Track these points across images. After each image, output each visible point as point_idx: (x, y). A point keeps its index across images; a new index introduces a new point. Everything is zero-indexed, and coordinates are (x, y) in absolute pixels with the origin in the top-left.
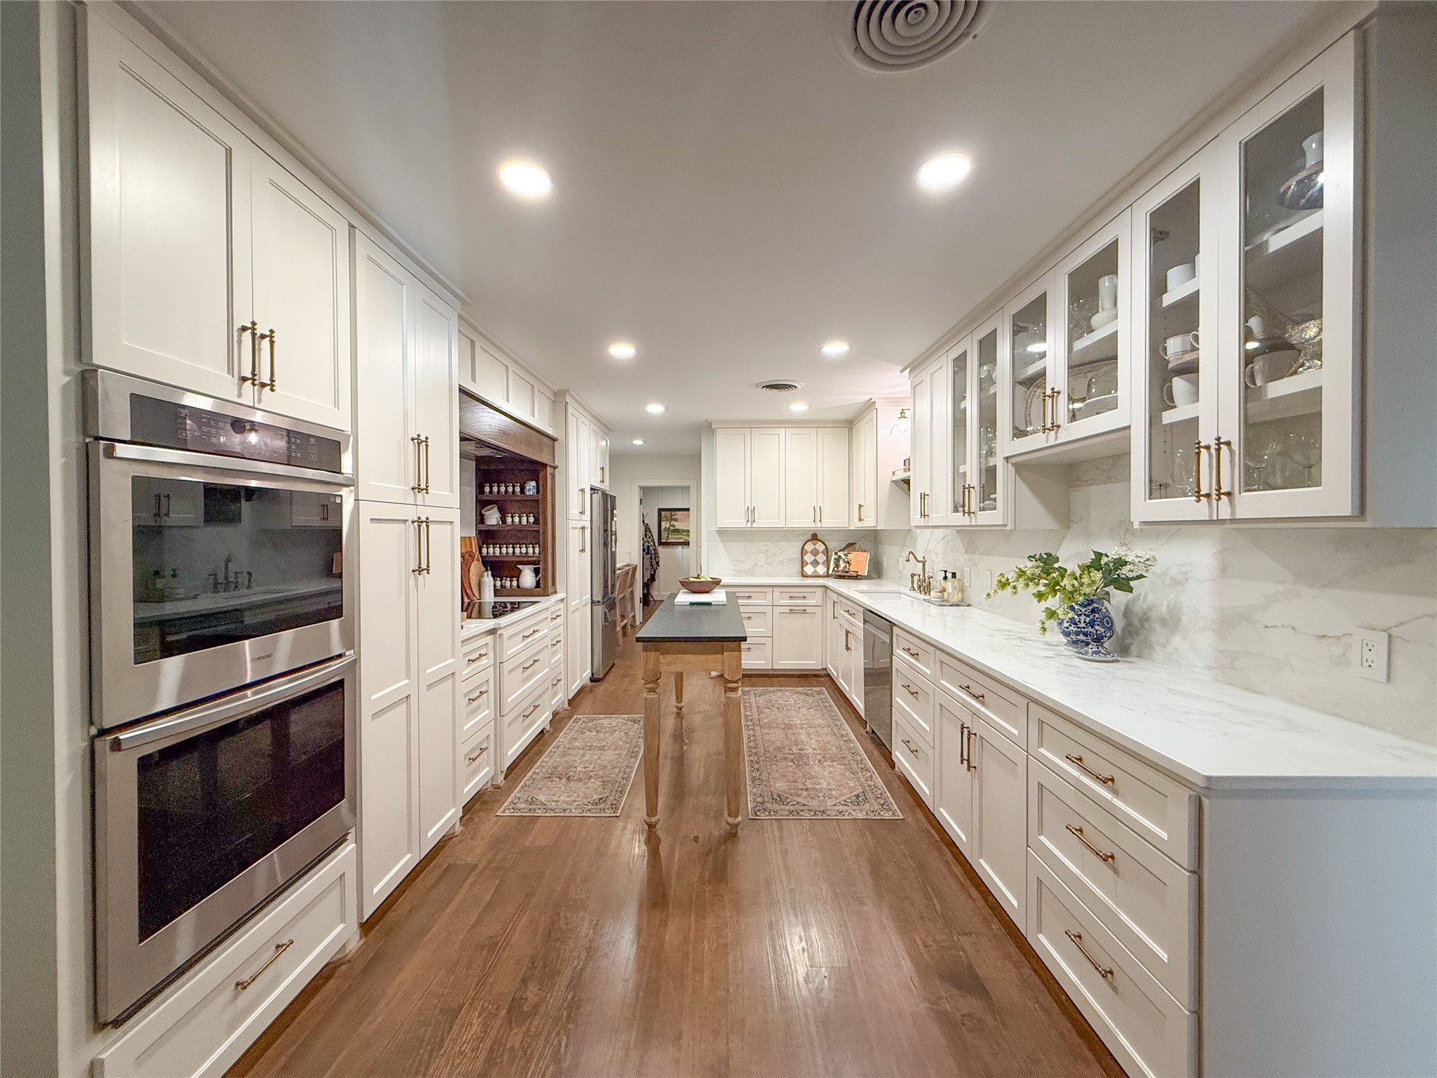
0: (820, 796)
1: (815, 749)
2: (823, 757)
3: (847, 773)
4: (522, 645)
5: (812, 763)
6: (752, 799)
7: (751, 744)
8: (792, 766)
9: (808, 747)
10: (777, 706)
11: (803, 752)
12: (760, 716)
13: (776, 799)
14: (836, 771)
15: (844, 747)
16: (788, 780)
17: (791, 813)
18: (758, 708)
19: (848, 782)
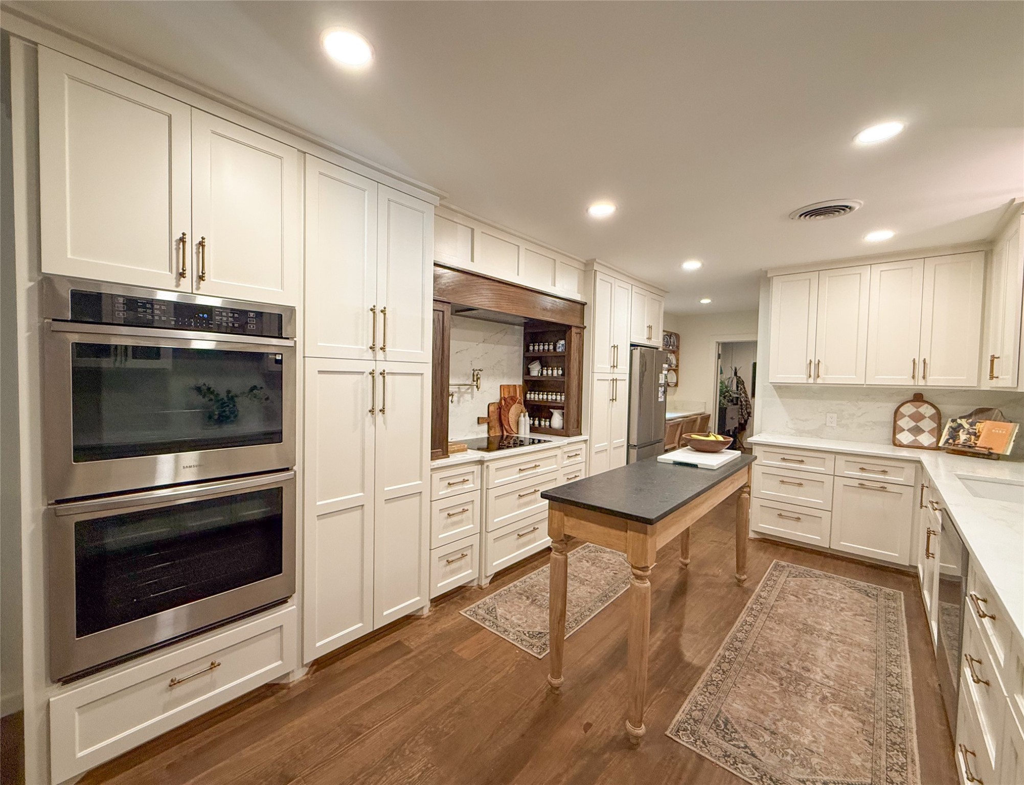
0: (787, 754)
1: (828, 677)
2: (833, 695)
3: (861, 738)
4: (518, 476)
5: (809, 696)
6: (688, 709)
7: (739, 635)
8: (774, 687)
9: (818, 670)
10: (811, 596)
11: (807, 675)
12: (777, 603)
13: (719, 726)
14: (842, 727)
15: (881, 694)
16: (755, 705)
17: (725, 756)
18: (783, 591)
19: (853, 755)
